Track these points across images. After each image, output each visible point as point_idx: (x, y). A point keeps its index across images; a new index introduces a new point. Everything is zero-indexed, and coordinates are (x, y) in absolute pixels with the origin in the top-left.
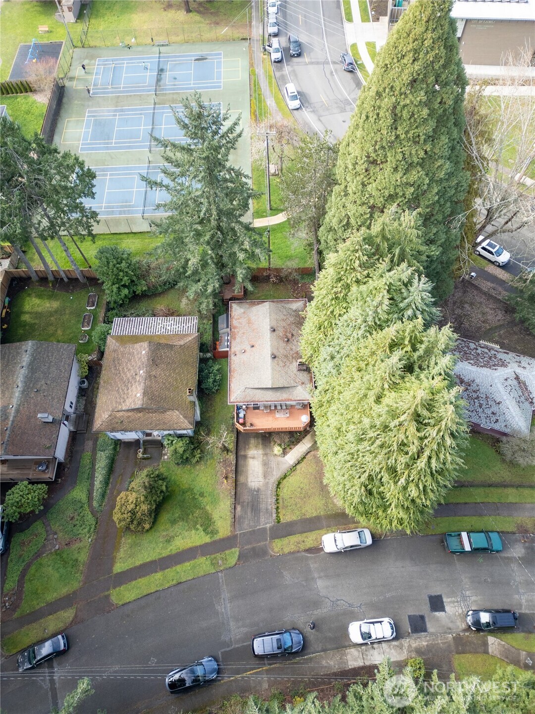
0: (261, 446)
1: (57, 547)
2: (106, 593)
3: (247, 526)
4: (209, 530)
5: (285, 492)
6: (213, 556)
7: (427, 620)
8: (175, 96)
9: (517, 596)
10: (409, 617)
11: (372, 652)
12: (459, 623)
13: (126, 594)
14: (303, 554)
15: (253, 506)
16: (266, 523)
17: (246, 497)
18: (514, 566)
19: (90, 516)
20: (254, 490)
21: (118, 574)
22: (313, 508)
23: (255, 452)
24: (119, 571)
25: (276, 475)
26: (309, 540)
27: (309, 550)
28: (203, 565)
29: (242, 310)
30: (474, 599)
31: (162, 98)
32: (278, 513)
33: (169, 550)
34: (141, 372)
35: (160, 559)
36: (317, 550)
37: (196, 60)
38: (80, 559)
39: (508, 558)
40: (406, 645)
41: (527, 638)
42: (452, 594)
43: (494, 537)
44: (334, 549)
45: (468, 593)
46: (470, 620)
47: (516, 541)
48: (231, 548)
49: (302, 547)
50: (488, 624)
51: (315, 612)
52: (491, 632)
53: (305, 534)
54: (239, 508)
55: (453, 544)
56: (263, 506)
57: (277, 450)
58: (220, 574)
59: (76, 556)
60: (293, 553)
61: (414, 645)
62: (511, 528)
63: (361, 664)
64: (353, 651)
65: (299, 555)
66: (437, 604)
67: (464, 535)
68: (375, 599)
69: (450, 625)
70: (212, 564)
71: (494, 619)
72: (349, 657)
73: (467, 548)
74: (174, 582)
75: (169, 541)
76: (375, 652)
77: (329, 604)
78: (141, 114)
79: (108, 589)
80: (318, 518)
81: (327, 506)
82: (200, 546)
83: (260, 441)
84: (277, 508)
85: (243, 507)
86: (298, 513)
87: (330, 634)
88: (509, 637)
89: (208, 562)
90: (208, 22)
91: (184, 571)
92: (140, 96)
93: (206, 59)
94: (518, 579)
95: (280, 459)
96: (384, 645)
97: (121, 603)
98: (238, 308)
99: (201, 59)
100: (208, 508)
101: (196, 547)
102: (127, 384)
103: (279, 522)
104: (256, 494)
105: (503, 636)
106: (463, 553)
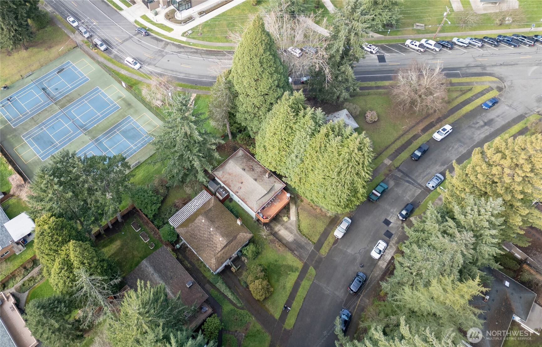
0: (277, 224)
1: (244, 335)
2: (283, 329)
3: (306, 256)
4: (294, 270)
5: (305, 231)
6: (306, 278)
7: (389, 230)
8: (67, 98)
9: (405, 198)
10: (384, 234)
11: (385, 257)
12: (399, 223)
13: (290, 322)
14: (333, 247)
15: (299, 247)
16: (311, 248)
17: (294, 247)
18: (396, 189)
19: (243, 311)
20: (293, 241)
21: (279, 319)
22: (321, 227)
23: (278, 227)
24: (279, 316)
25: (294, 228)
26: (330, 240)
27: (334, 244)
28: (306, 284)
29: (221, 172)
30: (395, 210)
31: (60, 103)
32: (311, 241)
33: (288, 291)
34: (211, 229)
35: (289, 297)
36: (337, 240)
37: (58, 73)
38: (258, 329)
39: (391, 188)
40: (392, 244)
41: (419, 209)
42: (388, 215)
43: (382, 184)
44: (342, 234)
45: (392, 210)
46: (401, 218)
47: (388, 180)
48: (308, 268)
49: (331, 245)
50: (407, 214)
51: (357, 262)
52: (409, 216)
53: (327, 239)
54: (296, 252)
55: (373, 197)
56: (303, 243)
57: (285, 219)
58: (315, 281)
59: (256, 329)
60: (330, 250)
61: (394, 242)
62: (383, 178)
63: (386, 264)
64: (380, 262)
65: (332, 248)
66: (387, 222)
67: (374, 191)
68: (369, 239)
69: (397, 225)
70: (308, 280)
71: (407, 210)
72: (381, 265)
73: (379, 195)
74: (303, 300)
75: (284, 288)
76: (386, 256)
77: (358, 255)
78: (57, 119)
79: (282, 327)
80: (325, 229)
81: (324, 222)
82: (298, 278)
83: (275, 222)
84: (309, 239)
85: (296, 251)
86: (318, 234)
87: (368, 264)
88: (415, 213)
89: (307, 281)
90: (43, 49)
91: (302, 293)
92: (46, 110)
93: (63, 69)
94: (400, 192)
95: (290, 221)
96: (386, 251)
97: (292, 327)
98: (218, 172)
99: (60, 71)
100: (284, 263)
101: (297, 280)
102: (210, 240)
103: (314, 243)
104: (295, 242)
105: (413, 214)
106: (379, 198)
